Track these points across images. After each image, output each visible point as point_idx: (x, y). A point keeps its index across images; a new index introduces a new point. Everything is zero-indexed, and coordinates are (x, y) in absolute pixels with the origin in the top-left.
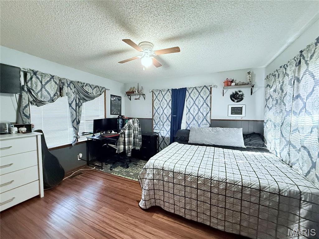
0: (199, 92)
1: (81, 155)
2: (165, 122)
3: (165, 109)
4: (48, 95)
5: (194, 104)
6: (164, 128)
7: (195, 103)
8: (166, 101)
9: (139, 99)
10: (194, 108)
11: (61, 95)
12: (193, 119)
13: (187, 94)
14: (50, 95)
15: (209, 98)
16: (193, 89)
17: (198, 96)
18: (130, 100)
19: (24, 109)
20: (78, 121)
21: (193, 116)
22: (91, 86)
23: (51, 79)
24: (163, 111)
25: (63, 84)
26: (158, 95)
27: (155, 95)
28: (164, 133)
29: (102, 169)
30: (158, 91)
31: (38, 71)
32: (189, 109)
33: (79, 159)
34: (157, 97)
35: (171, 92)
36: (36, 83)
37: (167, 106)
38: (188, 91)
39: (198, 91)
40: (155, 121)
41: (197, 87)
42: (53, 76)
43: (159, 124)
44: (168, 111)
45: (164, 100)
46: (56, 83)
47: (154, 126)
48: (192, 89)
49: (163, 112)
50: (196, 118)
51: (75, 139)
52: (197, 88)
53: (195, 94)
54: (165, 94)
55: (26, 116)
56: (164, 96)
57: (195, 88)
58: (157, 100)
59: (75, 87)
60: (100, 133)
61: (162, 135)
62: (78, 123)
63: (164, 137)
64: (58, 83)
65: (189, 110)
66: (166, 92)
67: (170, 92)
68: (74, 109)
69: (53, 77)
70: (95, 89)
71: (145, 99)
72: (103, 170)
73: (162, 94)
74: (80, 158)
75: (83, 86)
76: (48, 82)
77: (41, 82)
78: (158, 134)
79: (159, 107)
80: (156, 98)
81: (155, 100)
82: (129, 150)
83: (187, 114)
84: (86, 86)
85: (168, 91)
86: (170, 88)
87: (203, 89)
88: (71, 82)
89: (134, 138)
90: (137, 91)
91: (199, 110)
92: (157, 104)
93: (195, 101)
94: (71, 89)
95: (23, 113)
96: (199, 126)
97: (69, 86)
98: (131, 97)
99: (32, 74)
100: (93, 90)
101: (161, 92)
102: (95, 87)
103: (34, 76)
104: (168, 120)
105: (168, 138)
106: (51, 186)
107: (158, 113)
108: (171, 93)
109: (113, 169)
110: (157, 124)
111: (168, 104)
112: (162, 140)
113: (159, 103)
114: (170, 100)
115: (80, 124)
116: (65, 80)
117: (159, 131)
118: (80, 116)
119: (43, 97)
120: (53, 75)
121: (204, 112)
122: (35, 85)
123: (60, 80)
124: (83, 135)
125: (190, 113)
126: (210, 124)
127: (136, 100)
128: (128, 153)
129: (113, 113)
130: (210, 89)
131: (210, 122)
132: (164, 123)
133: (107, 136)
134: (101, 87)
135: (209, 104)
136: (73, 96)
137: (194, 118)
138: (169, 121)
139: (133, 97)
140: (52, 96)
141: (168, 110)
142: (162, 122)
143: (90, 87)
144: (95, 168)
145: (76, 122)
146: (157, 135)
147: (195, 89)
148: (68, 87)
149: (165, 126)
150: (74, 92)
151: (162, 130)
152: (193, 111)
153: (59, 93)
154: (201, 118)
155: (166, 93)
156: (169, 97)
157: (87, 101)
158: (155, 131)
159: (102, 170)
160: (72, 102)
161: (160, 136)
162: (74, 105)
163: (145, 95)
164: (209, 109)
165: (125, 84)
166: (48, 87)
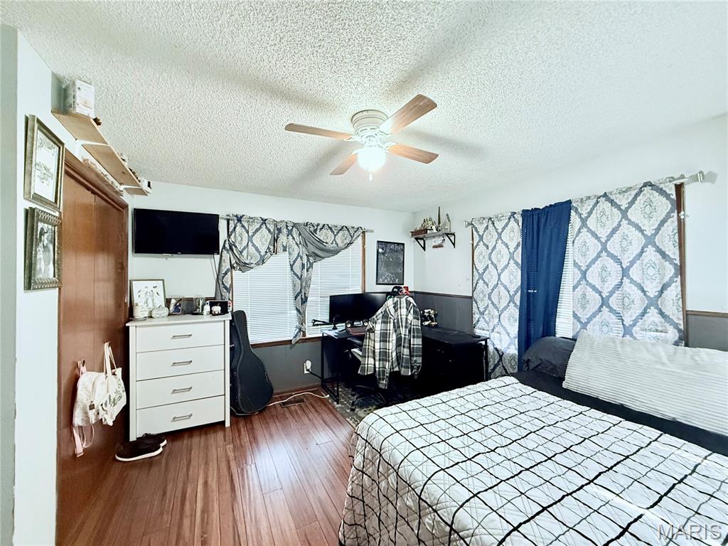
0: (623, 208)
1: (308, 364)
2: (505, 308)
3: (503, 270)
4: (256, 252)
5: (604, 254)
6: (502, 325)
7: (604, 248)
8: (507, 246)
9: (442, 246)
10: (604, 268)
11: (275, 252)
12: (601, 306)
13: (575, 220)
14: (259, 252)
15: (672, 225)
16: (597, 202)
17: (619, 225)
18: (424, 250)
19: (223, 277)
20: (303, 297)
21: (600, 294)
22: (331, 228)
23: (262, 224)
24: (499, 275)
25: (280, 230)
26: (484, 231)
27: (478, 232)
28: (501, 340)
29: (338, 404)
30: (484, 221)
31: (243, 216)
32: (583, 268)
33: (306, 372)
34: (481, 238)
35: (520, 220)
36: (241, 235)
37: (509, 263)
38: (576, 211)
39: (619, 207)
40: (476, 303)
41: (611, 193)
42: (266, 220)
43: (487, 312)
44: (512, 277)
45: (500, 246)
46: (269, 231)
47: (476, 316)
48: (592, 202)
49: (499, 279)
50: (613, 302)
51: (298, 330)
52: (612, 197)
53: (604, 219)
54: (504, 229)
55: (226, 288)
56: (500, 235)
57: (605, 195)
58: (481, 248)
59: (300, 234)
60: (344, 324)
61: (498, 347)
62: (304, 301)
63: (503, 354)
64: (272, 230)
65: (584, 274)
66: (507, 221)
67: (517, 221)
68: (297, 276)
69: (264, 221)
70: (341, 233)
71: (454, 244)
72: (340, 405)
73: (496, 230)
74: (308, 370)
75: (315, 231)
76: (257, 230)
77: (248, 232)
78: (486, 340)
79: (487, 266)
80: (479, 242)
81: (476, 247)
82: (384, 372)
83: (575, 288)
84: (321, 229)
85: (512, 219)
86: (519, 209)
87: (637, 195)
88: (295, 225)
89: (399, 344)
90: (434, 227)
91: (625, 273)
92: (481, 257)
93: (607, 241)
94: (293, 238)
95: (223, 284)
96: (627, 331)
97: (290, 233)
98: (426, 242)
99: (236, 222)
100: (335, 236)
101: (493, 224)
102: (340, 230)
103: (239, 224)
104: (512, 304)
105: (512, 357)
106: (243, 410)
107: (485, 282)
108: (520, 224)
109: (357, 410)
110: (482, 314)
111: (512, 257)
112: (498, 362)
113: (486, 252)
114: (518, 245)
115: (308, 303)
116: (284, 224)
117: (488, 333)
118: (307, 288)
119: (249, 258)
120: (265, 217)
121: (647, 283)
122: (239, 239)
123: (276, 225)
124: (314, 325)
125: (588, 284)
126: (680, 331)
127: (435, 249)
128: (380, 379)
129: (383, 281)
130: (673, 192)
131: (681, 322)
132: (502, 311)
133: (353, 332)
134: (353, 228)
135: (673, 252)
136: (296, 250)
137: (605, 302)
138: (516, 305)
139: (430, 243)
140: (263, 254)
141: (511, 273)
142: (497, 308)
143: (329, 230)
144: (328, 396)
145: (302, 298)
146: (483, 343)
147: (603, 199)
148: (288, 235)
149: (505, 322)
150: (298, 243)
151: (498, 332)
152: (600, 275)
153: (272, 247)
154: (638, 302)
155: (507, 225)
156: (514, 236)
157: (323, 258)
158: (478, 332)
159: (337, 406)
160: (294, 262)
161: (491, 348)
162: (297, 268)
163: (454, 234)
164: (670, 271)
165: (414, 213)
166: (256, 239)
